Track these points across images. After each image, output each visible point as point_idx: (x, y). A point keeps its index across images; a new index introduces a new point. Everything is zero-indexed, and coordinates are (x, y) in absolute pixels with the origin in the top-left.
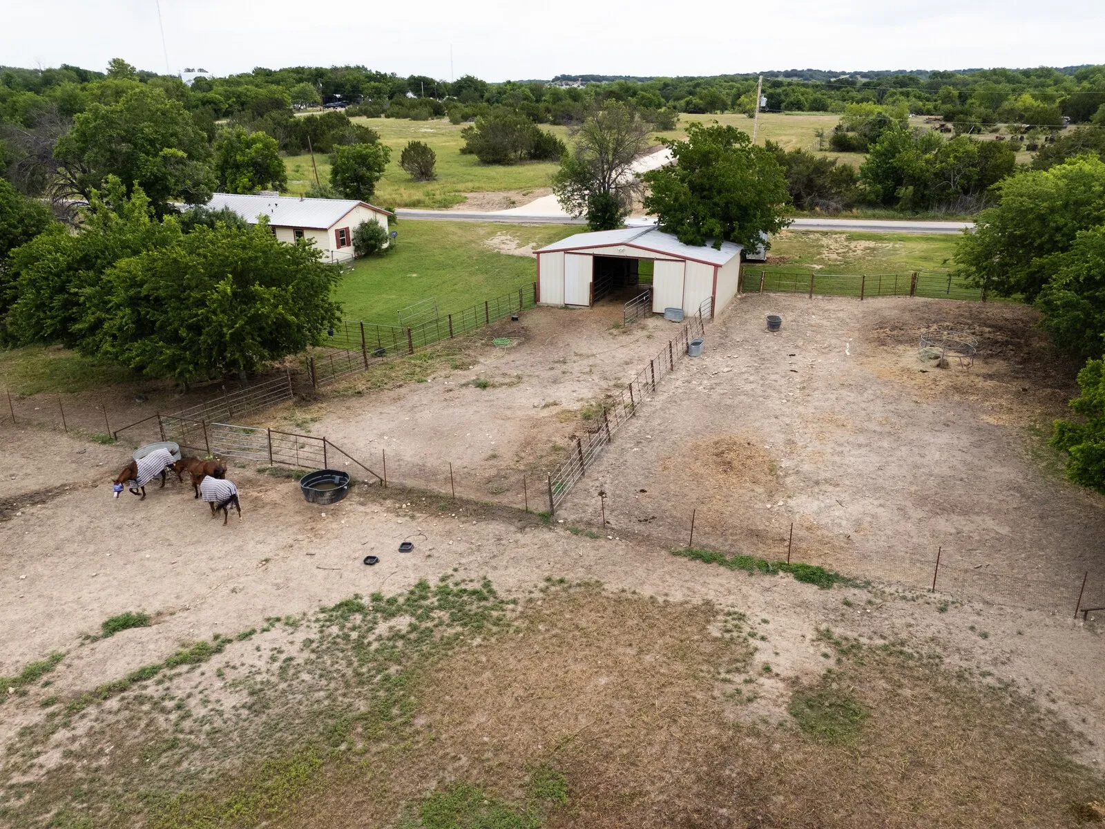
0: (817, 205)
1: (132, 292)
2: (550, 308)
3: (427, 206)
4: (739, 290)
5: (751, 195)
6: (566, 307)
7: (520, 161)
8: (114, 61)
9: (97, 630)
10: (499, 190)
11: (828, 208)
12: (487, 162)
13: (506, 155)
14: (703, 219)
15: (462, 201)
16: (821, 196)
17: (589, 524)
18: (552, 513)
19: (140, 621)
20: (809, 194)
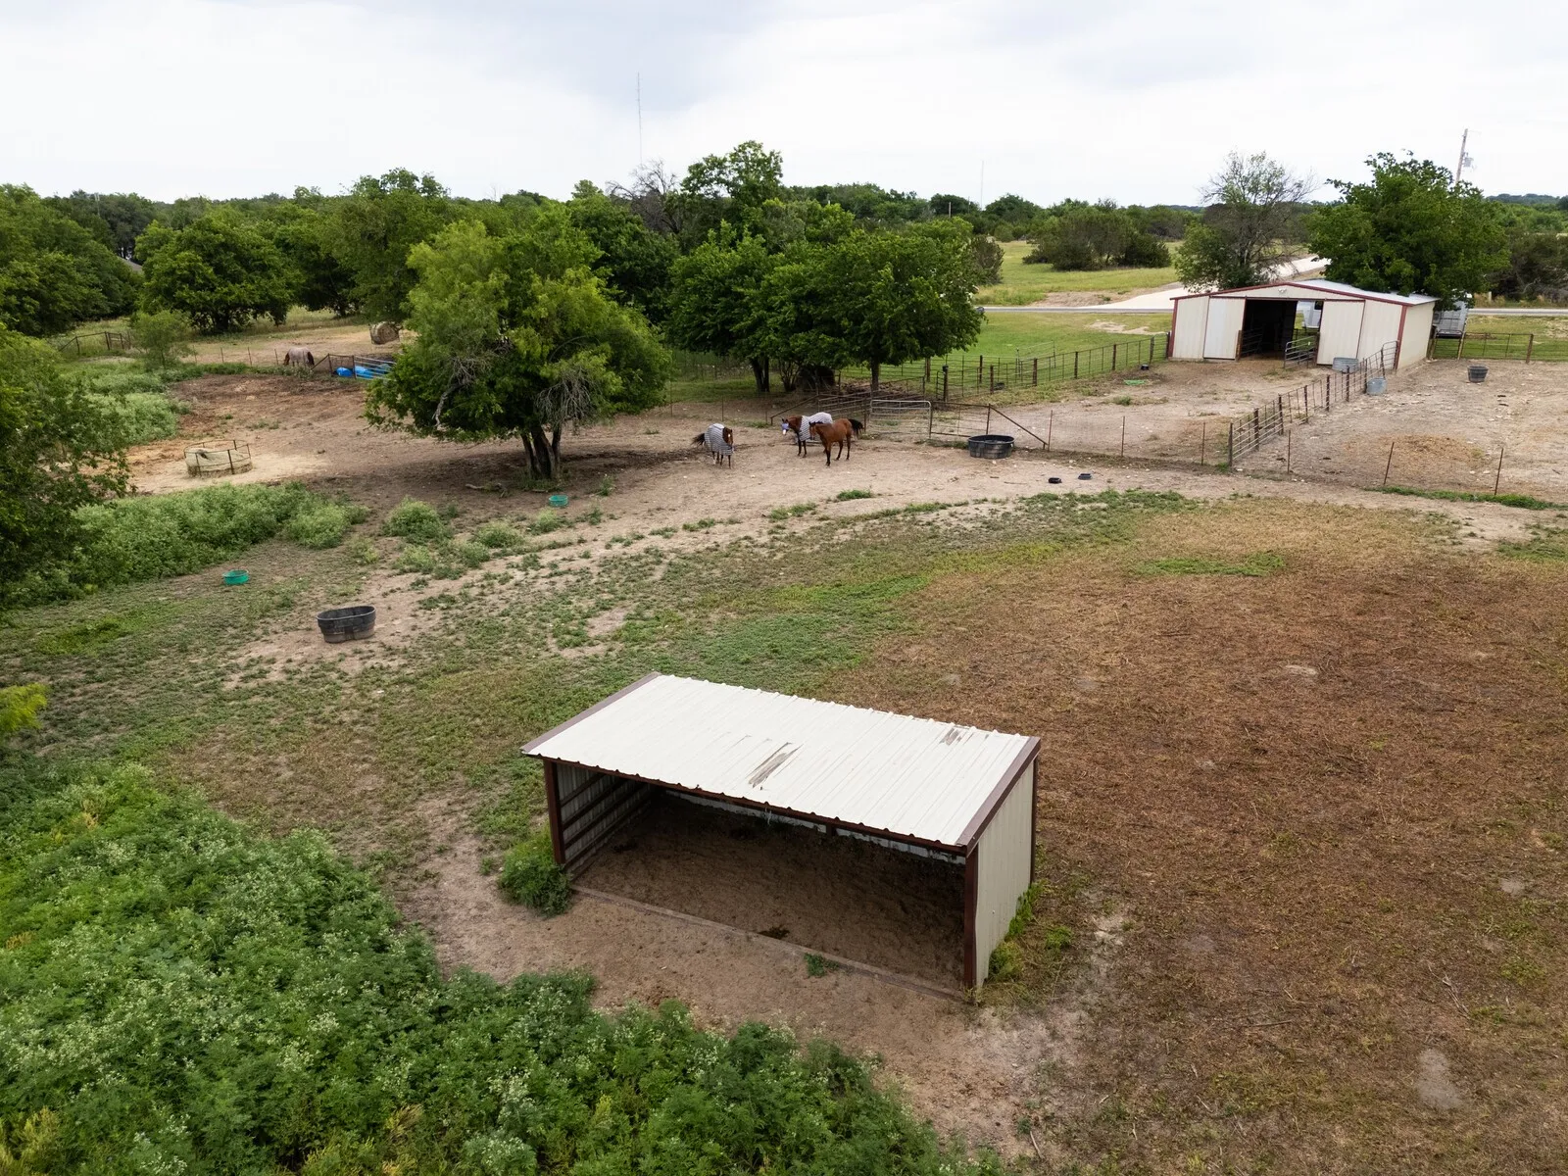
0: (1541, 293)
1: (795, 291)
2: (1184, 362)
3: (996, 303)
4: (1428, 357)
5: (1453, 235)
6: (1206, 360)
7: (1106, 266)
8: (582, 183)
9: (833, 496)
10: (1086, 290)
11: (1556, 297)
12: (1063, 268)
13: (1089, 259)
14: (1389, 259)
15: (1042, 299)
16: (1545, 282)
17: (1271, 472)
18: (1230, 464)
19: (869, 496)
20: (1528, 280)
